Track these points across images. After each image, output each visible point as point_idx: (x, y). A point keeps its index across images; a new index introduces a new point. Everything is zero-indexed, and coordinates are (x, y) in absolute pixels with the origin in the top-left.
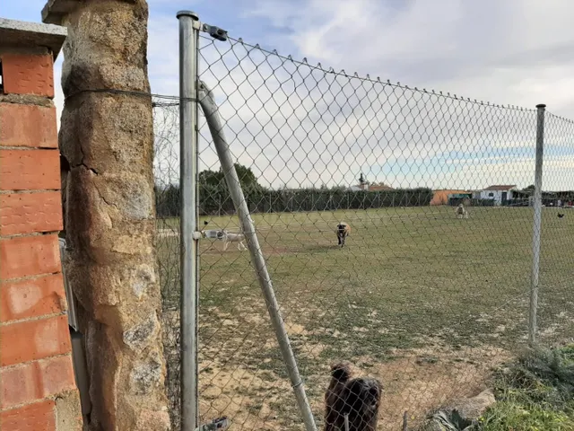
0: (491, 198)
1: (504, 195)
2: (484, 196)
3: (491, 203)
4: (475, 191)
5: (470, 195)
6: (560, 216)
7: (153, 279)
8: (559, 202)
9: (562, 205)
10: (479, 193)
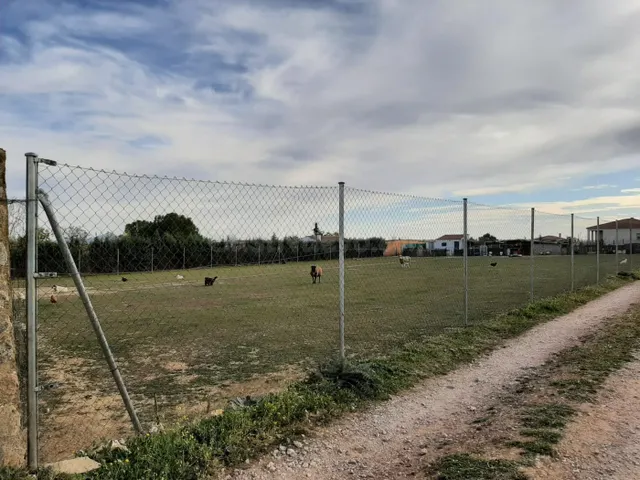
0: (444, 248)
1: (457, 244)
2: (438, 246)
3: (443, 253)
4: (429, 242)
5: (424, 246)
6: (494, 265)
7: (8, 299)
8: (509, 251)
9: (511, 253)
10: (432, 242)
